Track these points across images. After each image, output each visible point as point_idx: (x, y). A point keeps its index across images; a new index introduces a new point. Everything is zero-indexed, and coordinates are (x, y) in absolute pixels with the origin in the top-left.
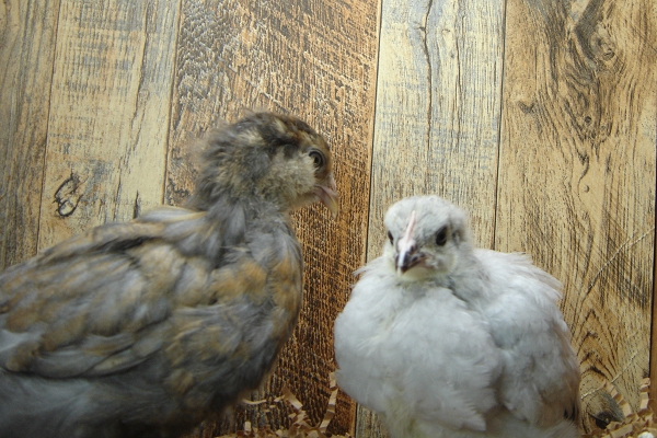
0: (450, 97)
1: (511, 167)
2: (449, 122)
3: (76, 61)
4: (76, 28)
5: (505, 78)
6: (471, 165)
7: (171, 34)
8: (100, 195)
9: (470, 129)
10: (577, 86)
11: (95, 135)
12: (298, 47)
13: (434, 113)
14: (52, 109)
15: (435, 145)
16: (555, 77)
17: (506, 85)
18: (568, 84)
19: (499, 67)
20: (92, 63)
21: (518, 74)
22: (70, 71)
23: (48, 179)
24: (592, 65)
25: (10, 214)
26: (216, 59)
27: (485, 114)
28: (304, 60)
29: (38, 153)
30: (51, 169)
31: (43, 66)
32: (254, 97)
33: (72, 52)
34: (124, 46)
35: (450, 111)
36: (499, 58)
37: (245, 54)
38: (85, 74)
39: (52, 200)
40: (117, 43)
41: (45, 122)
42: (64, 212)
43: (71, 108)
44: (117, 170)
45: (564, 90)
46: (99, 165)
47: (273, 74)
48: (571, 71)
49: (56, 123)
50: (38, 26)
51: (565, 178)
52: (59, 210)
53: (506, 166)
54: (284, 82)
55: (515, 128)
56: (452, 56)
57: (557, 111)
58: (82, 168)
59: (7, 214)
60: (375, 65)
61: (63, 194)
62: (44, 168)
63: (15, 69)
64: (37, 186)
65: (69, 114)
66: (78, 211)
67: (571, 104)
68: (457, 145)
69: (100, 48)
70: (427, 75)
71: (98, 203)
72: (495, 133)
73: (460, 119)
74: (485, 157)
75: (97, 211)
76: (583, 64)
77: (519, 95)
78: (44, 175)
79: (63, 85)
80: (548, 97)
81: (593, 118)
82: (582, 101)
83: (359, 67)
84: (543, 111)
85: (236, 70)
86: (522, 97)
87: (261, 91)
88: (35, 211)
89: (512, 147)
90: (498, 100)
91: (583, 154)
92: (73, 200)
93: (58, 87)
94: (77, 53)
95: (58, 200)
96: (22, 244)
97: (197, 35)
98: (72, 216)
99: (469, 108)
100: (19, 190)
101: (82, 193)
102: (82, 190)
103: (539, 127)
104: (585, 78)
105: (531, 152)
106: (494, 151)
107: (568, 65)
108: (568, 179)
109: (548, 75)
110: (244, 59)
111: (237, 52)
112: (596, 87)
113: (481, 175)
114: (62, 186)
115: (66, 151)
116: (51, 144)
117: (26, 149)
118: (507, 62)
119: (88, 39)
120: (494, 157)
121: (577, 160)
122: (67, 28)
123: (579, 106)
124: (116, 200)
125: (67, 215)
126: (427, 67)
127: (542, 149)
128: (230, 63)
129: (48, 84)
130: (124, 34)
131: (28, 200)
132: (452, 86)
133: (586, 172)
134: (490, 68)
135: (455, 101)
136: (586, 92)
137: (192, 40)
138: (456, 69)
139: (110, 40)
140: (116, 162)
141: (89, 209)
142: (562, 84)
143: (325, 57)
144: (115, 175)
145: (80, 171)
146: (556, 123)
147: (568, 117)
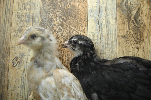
0: (105, 35)
1: (120, 51)
2: (105, 41)
3: (16, 30)
4: (16, 22)
5: (118, 30)
6: (110, 51)
7: (38, 23)
8: (23, 61)
9: (110, 42)
10: (135, 31)
11: (21, 47)
12: (68, 24)
13: (101, 39)
14: (11, 41)
15: (102, 46)
16: (129, 29)
17: (118, 32)
18: (133, 31)
19: (116, 27)
20: (20, 30)
21: (121, 29)
22: (15, 32)
23: (10, 58)
24: (138, 26)
25: (2, 66)
26: (49, 28)
27: (113, 38)
28: (70, 27)
29: (8, 52)
30: (11, 55)
31: (9, 31)
32: (58, 37)
33: (15, 28)
34: (27, 26)
35: (105, 38)
36: (116, 25)
37: (56, 27)
38: (18, 33)
39: (12, 62)
40: (26, 25)
41: (9, 44)
42: (14, 65)
43: (15, 41)
44: (26, 55)
45: (132, 32)
46: (22, 54)
47: (63, 31)
48: (133, 28)
49: (12, 45)
50: (7, 22)
51: (133, 53)
52: (13, 65)
53: (119, 51)
54: (65, 33)
55: (121, 42)
56: (105, 25)
57: (130, 37)
58: (18, 55)
59: (1, 66)
60: (87, 28)
61: (14, 61)
62: (9, 55)
63: (2, 32)
64: (8, 59)
65: (15, 42)
66: (18, 65)
67: (134, 35)
68: (107, 46)
69: (22, 27)
70: (99, 30)
71: (22, 63)
72: (116, 43)
73: (107, 40)
74: (114, 49)
75: (22, 65)
76: (136, 26)
77: (121, 34)
78: (9, 57)
79: (13, 36)
80: (128, 34)
81: (139, 39)
82: (136, 34)
83: (83, 29)
84: (127, 37)
85: (54, 30)
86: (122, 34)
87: (60, 35)
88: (8, 65)
89: (120, 46)
90: (116, 35)
91: (137, 47)
92: (16, 62)
93: (12, 36)
94: (16, 28)
95: (13, 63)
96: (5, 73)
97: (44, 23)
98: (16, 66)
99: (110, 37)
100: (4, 61)
101: (18, 61)
102: (18, 60)
103: (126, 41)
104: (137, 29)
105: (125, 47)
106: (116, 47)
107: (132, 26)
108: (134, 53)
109: (128, 29)
110: (56, 28)
111: (54, 26)
112: (139, 31)
113: (113, 53)
114: (14, 59)
115: (14, 51)
116: (11, 49)
117: (5, 51)
118: (118, 26)
119: (19, 25)
120: (116, 49)
121: (136, 48)
122: (14, 22)
123: (135, 36)
124: (26, 62)
125: (15, 66)
126: (99, 28)
127: (127, 46)
128: (52, 29)
129: (10, 35)
130: (27, 23)
131: (6, 63)
132: (105, 32)
133: (138, 51)
134: (114, 28)
135: (106, 36)
136: (137, 32)
137: (43, 24)
138: (106, 28)
139: (24, 25)
140: (26, 53)
141: (20, 64)
142: (131, 31)
143: (75, 27)
144: (26, 56)
145: (18, 56)
146: (130, 40)
147: (133, 39)
